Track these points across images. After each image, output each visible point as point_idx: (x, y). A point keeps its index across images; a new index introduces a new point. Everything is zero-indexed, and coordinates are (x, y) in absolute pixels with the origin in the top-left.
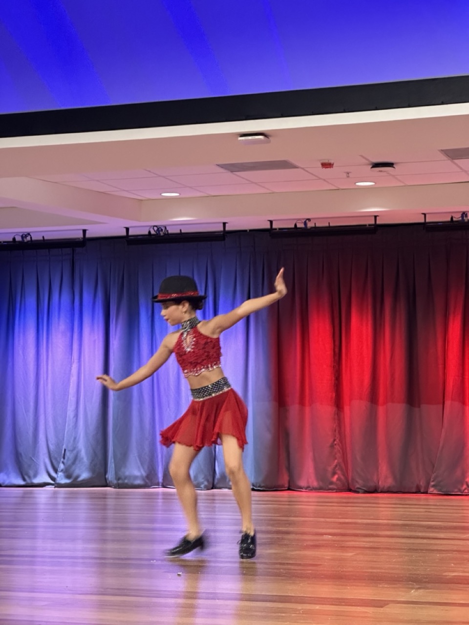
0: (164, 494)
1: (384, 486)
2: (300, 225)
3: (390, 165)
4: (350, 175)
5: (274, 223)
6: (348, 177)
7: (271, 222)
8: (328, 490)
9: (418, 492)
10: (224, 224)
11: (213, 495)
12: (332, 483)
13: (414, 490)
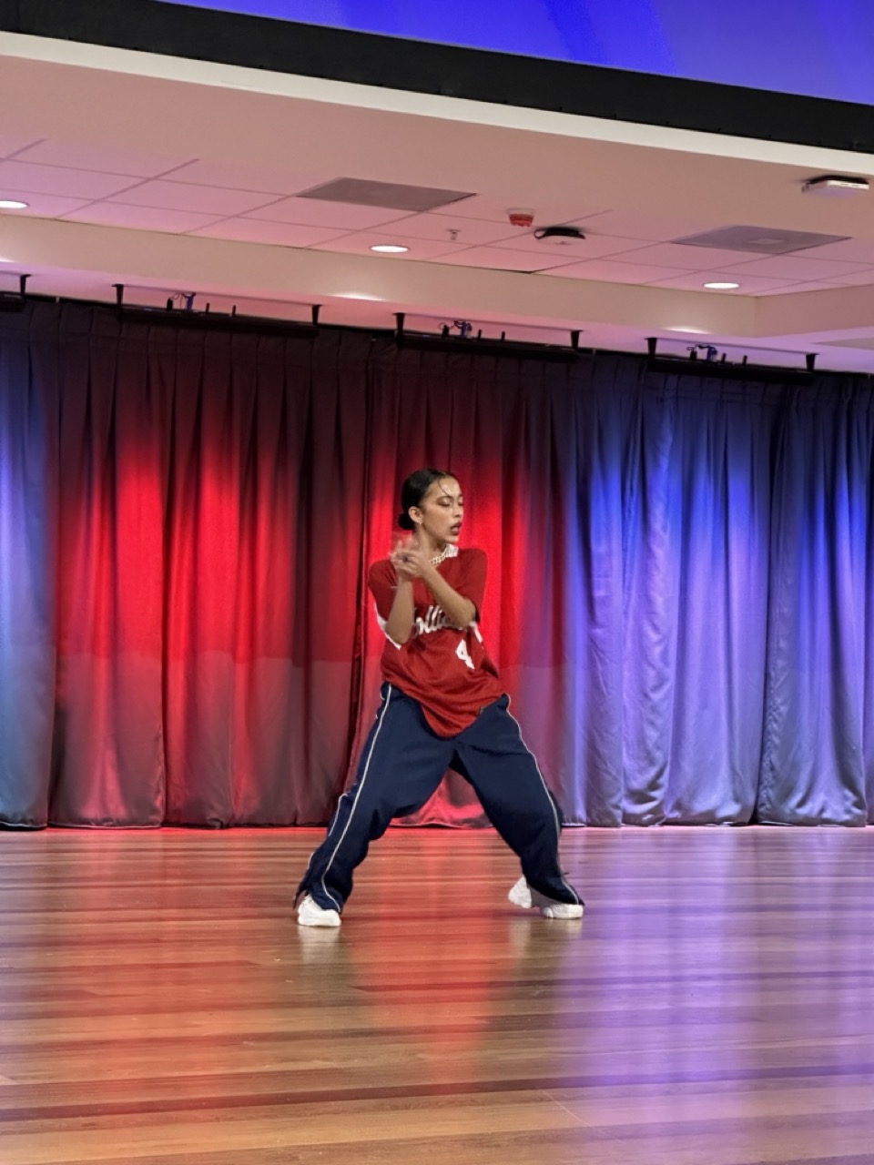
1: (242, 816)
2: (180, 304)
4: (459, 236)
5: (125, 290)
6: (453, 239)
7: (120, 288)
8: (147, 824)
10: (23, 278)
12: (154, 811)
13: (288, 821)
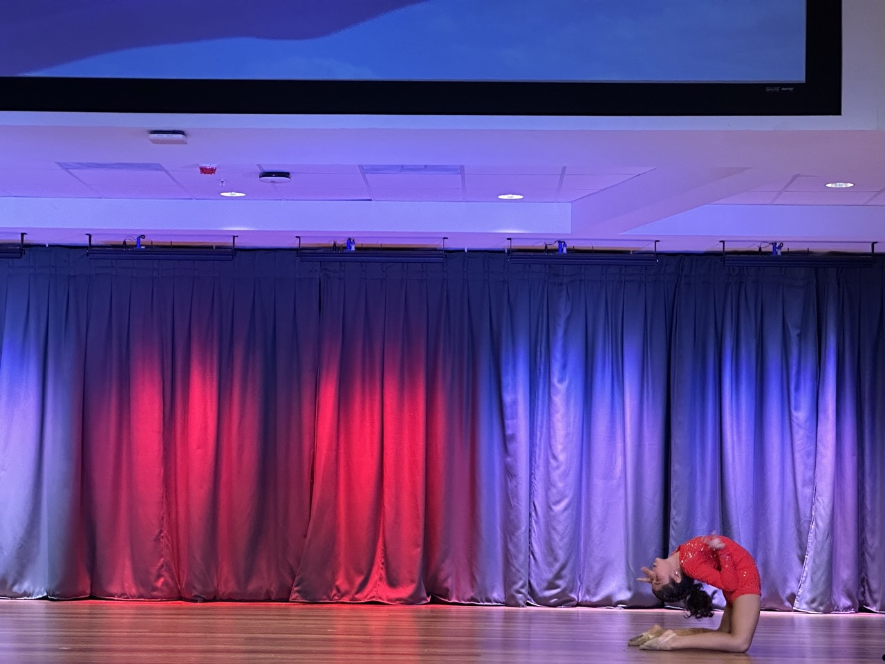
2: (131, 241)
3: (284, 174)
5: (94, 238)
7: (91, 237)
8: (150, 598)
9: (269, 600)
10: (22, 235)
12: (155, 589)
13: (262, 597)
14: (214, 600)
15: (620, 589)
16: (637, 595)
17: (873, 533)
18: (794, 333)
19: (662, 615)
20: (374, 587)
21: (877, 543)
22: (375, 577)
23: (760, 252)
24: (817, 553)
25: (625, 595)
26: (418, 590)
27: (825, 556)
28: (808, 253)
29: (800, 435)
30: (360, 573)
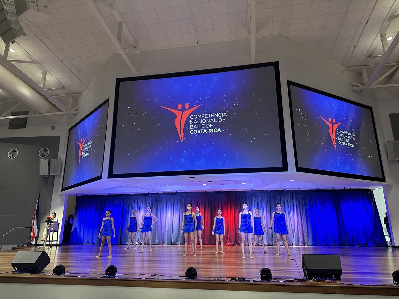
0: (162, 246)
2: (191, 192)
3: (211, 182)
6: (202, 183)
7: (186, 191)
9: (213, 245)
10: (177, 191)
11: (171, 246)
14: (205, 245)
15: (266, 243)
16: (268, 244)
17: (305, 233)
18: (289, 202)
19: (272, 247)
20: (228, 242)
21: (305, 235)
22: (228, 241)
23: (282, 190)
24: (296, 236)
25: (267, 244)
26: (234, 243)
27: (297, 237)
28: (290, 190)
29: (292, 218)
30: (225, 240)
